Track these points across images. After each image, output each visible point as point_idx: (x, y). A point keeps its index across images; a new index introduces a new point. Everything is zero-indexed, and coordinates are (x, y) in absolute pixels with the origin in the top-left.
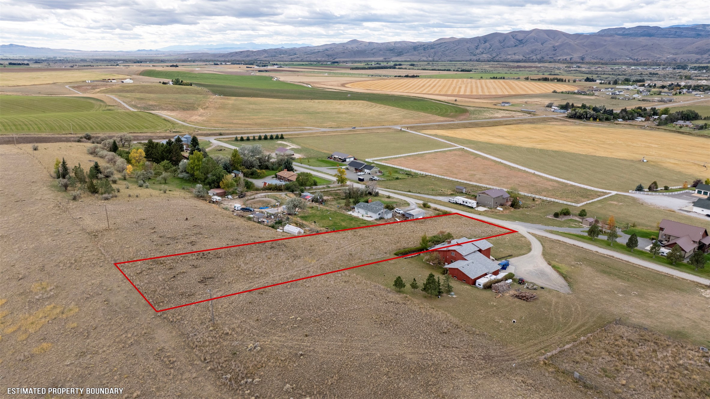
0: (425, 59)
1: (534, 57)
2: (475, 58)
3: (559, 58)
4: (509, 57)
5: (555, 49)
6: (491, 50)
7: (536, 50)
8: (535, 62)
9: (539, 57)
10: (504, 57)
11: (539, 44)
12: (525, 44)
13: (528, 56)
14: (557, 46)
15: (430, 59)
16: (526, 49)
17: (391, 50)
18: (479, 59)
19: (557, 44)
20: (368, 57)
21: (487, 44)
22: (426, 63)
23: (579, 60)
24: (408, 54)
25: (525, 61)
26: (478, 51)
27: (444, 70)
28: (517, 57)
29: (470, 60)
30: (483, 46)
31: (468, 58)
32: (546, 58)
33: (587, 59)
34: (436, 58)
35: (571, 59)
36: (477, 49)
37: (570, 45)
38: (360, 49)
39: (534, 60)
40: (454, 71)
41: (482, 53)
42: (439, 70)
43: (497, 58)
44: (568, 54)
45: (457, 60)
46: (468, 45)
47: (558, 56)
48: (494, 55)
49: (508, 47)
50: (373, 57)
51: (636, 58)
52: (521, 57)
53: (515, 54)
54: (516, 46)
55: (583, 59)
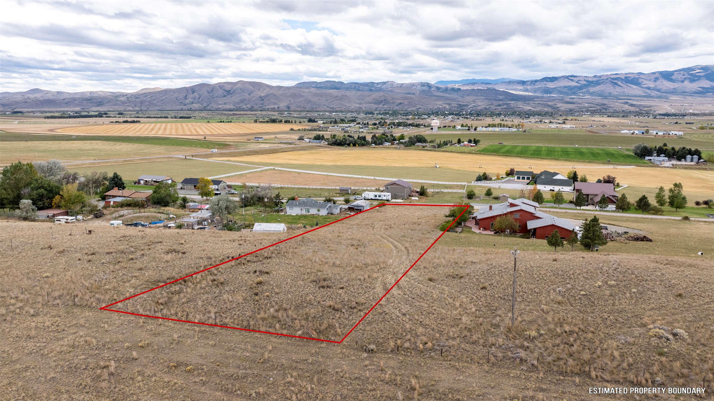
0: (131, 109)
1: (244, 107)
2: (185, 107)
3: (267, 107)
4: (220, 106)
5: (262, 98)
6: (200, 100)
7: (244, 100)
8: (247, 111)
9: (249, 106)
10: (215, 106)
11: (247, 94)
12: (233, 94)
13: (238, 106)
14: (264, 96)
15: (137, 109)
16: (235, 98)
17: (88, 100)
18: (191, 109)
19: (263, 95)
20: (60, 107)
21: (195, 94)
22: (135, 112)
23: (286, 109)
24: (109, 104)
25: (237, 110)
26: (187, 101)
27: (161, 117)
28: (228, 107)
29: (182, 110)
30: (192, 96)
31: (179, 107)
32: (256, 107)
33: (293, 107)
34: (144, 108)
35: (278, 108)
36: (186, 99)
37: (275, 95)
38: (46, 98)
39: (245, 109)
40: (172, 118)
41: (193, 103)
42: (154, 118)
43: (209, 108)
44: (276, 104)
45: (167, 109)
46: (176, 95)
47: (266, 106)
48: (205, 105)
49: (217, 97)
50: (67, 107)
51: (332, 106)
52: (232, 107)
53: (225, 104)
54: (224, 96)
55: (288, 108)
